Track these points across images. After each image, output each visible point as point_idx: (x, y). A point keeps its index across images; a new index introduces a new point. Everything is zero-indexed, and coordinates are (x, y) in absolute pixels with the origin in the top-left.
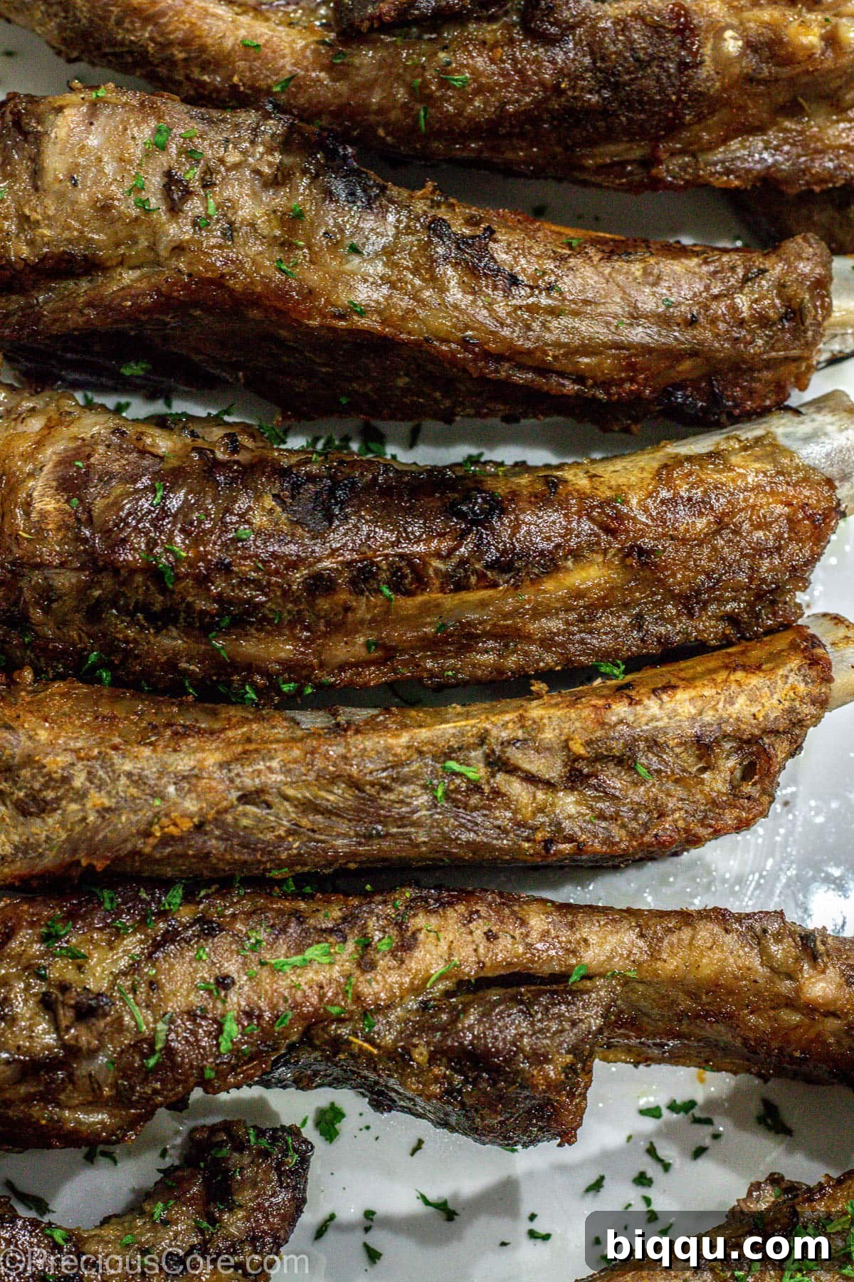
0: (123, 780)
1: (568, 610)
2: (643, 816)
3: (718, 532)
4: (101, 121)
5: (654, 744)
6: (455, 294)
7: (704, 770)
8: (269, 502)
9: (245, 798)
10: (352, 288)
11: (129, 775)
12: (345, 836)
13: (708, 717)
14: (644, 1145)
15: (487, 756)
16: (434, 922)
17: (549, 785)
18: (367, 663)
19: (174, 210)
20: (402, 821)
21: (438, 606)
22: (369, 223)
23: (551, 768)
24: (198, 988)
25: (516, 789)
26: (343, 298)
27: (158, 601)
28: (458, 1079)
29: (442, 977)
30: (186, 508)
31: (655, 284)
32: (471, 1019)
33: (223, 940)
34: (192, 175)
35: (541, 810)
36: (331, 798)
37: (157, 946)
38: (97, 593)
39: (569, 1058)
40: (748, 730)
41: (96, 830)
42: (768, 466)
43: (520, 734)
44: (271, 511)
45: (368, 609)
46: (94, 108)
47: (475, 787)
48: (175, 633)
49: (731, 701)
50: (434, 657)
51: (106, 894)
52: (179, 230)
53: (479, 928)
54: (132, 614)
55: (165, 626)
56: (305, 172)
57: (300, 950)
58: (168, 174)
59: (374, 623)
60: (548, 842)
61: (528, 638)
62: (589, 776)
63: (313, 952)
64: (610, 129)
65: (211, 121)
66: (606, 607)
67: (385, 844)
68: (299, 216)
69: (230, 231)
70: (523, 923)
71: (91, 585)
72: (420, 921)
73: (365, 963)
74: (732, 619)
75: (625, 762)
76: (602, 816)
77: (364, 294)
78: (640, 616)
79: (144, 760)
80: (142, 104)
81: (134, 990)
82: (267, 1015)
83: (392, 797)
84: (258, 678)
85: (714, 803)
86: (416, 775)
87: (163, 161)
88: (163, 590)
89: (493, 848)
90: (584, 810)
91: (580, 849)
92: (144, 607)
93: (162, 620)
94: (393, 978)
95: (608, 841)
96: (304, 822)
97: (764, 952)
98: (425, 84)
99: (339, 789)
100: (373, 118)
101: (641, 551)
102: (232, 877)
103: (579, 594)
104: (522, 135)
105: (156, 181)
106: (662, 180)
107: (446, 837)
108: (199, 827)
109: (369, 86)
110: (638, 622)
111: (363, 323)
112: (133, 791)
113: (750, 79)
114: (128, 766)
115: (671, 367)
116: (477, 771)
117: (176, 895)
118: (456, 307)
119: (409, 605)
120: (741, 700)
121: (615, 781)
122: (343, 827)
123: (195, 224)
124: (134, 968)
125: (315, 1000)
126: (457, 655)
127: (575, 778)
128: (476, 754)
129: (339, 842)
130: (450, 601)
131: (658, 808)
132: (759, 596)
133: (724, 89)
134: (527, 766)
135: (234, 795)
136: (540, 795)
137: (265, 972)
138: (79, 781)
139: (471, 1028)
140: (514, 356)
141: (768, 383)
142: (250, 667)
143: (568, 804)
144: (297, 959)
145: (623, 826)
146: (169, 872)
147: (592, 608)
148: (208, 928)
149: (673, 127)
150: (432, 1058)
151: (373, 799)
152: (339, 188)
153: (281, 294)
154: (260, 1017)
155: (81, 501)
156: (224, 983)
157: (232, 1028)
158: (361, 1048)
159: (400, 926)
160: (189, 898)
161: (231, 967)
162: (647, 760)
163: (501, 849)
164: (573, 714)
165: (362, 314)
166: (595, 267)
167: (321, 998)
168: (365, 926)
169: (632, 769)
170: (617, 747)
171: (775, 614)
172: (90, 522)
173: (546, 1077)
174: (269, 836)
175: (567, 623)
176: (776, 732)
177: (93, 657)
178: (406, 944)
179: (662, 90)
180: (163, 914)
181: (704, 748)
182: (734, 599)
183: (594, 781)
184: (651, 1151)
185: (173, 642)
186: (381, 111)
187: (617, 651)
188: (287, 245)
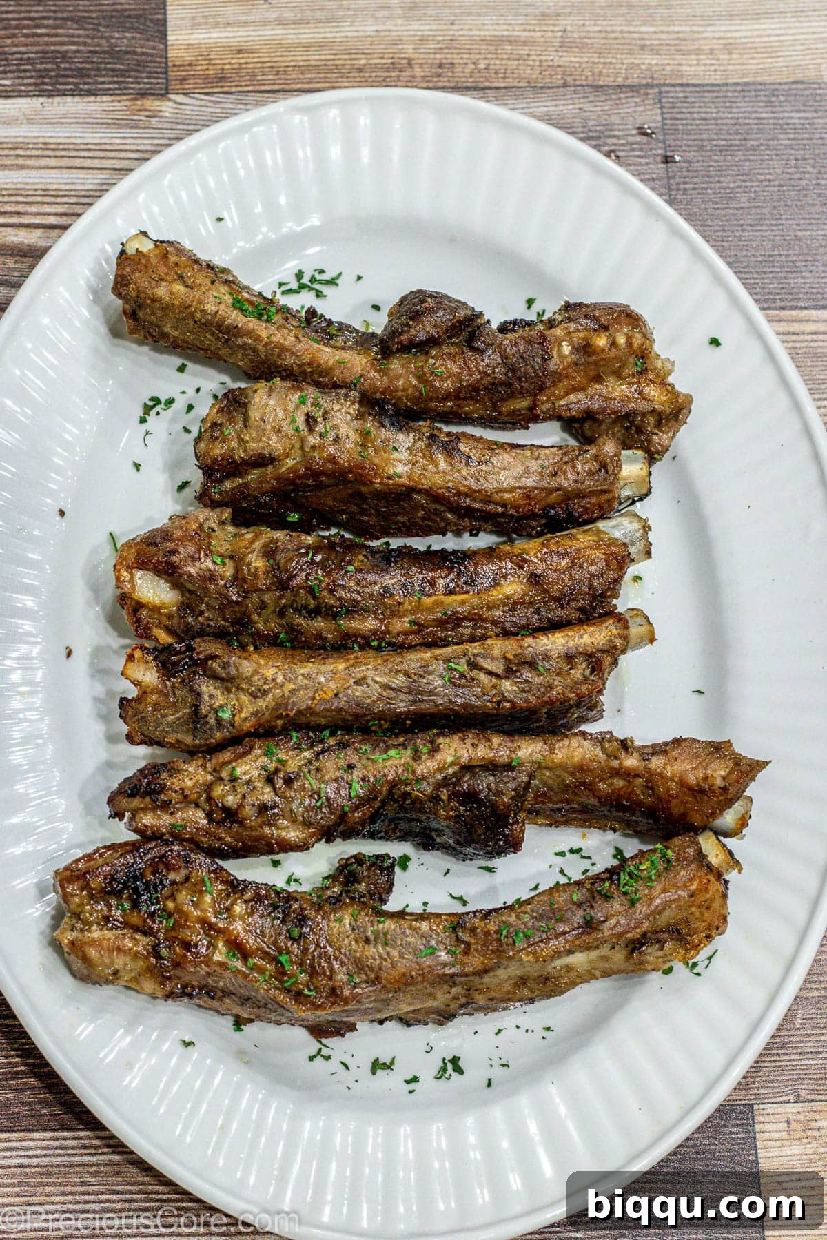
0: (300, 677)
1: (504, 605)
2: (543, 690)
3: (572, 567)
4: (274, 394)
5: (546, 657)
6: (443, 465)
7: (570, 669)
8: (361, 558)
9: (357, 683)
10: (395, 466)
11: (303, 675)
12: (404, 701)
13: (571, 644)
14: (558, 869)
15: (468, 661)
16: (447, 740)
17: (497, 676)
18: (412, 633)
19: (311, 430)
20: (430, 693)
21: (442, 602)
22: (401, 437)
23: (498, 667)
24: (339, 769)
25: (482, 677)
26: (391, 471)
27: (312, 603)
28: (462, 809)
29: (452, 764)
30: (323, 560)
31: (536, 459)
32: (466, 779)
33: (350, 751)
34: (318, 415)
35: (494, 687)
36: (397, 682)
37: (318, 754)
38: (284, 601)
39: (513, 793)
40: (590, 650)
41: (289, 698)
42: (595, 538)
43: (482, 651)
44: (362, 561)
45: (410, 604)
46: (271, 390)
47: (462, 676)
48: (320, 619)
49: (581, 637)
50: (441, 631)
51: (294, 734)
52: (313, 440)
53: (469, 742)
54: (300, 612)
55: (315, 616)
56: (370, 414)
57: (386, 752)
58: (308, 415)
59: (415, 611)
60: (499, 703)
61: (485, 620)
62: (516, 671)
63: (392, 752)
64: (512, 393)
65: (325, 393)
66: (522, 604)
67: (423, 706)
68: (368, 433)
69: (337, 440)
70: (489, 740)
71: (280, 598)
72: (441, 740)
73: (416, 756)
74: (582, 609)
75: (532, 665)
76: (523, 691)
77: (401, 469)
78: (539, 608)
79: (309, 668)
80: (293, 386)
81: (309, 772)
82: (372, 780)
83: (425, 681)
84: (359, 640)
85: (576, 683)
86: (435, 670)
87: (304, 409)
88: (314, 597)
89: (473, 707)
90: (515, 688)
91: (514, 705)
92: (305, 607)
93: (314, 613)
94: (429, 763)
95: (527, 701)
96: (385, 694)
97: (603, 747)
98: (424, 374)
99: (401, 677)
100: (400, 394)
101: (536, 575)
102: (352, 726)
103: (508, 597)
104: (472, 398)
105: (301, 419)
106: (539, 416)
107: (450, 701)
108: (336, 695)
109: (398, 378)
110: (538, 612)
111: (402, 481)
112: (306, 681)
113: (576, 364)
114: (302, 672)
115: (547, 496)
116: (463, 668)
117: (327, 733)
118: (444, 472)
119: (428, 601)
120: (586, 636)
121: (527, 674)
122: (403, 697)
123: (321, 435)
124: (310, 762)
125: (393, 773)
126: (453, 629)
127: (510, 673)
128: (463, 661)
129: (401, 705)
130: (448, 600)
131: (549, 686)
132: (595, 597)
133: (564, 369)
134: (486, 666)
135: (352, 681)
136: (494, 680)
137: (370, 763)
138: (280, 679)
139: (466, 782)
140: (471, 493)
141: (594, 505)
142: (356, 635)
143: (506, 685)
144: (385, 756)
145: (534, 695)
146: (323, 721)
147: (515, 603)
148: (343, 745)
149: (542, 389)
150: (449, 799)
151: (415, 682)
152: (387, 421)
153: (360, 466)
154: (369, 781)
155: (274, 560)
156: (351, 767)
157: (356, 786)
158: (417, 796)
159: (432, 742)
160: (332, 734)
161: (354, 759)
162: (542, 665)
163: (477, 707)
164: (507, 643)
165: (400, 477)
166: (508, 453)
167: (396, 773)
168: (416, 743)
169: (536, 669)
170: (528, 658)
171: (603, 607)
172: (279, 569)
173: (503, 801)
174: (369, 701)
175: (504, 612)
176: (604, 651)
177: (282, 635)
178: (435, 750)
179: (535, 371)
180: (322, 741)
181: (569, 658)
182: (583, 599)
183: (518, 674)
184: (562, 872)
185: (320, 624)
186: (404, 390)
187: (529, 625)
188: (364, 446)
